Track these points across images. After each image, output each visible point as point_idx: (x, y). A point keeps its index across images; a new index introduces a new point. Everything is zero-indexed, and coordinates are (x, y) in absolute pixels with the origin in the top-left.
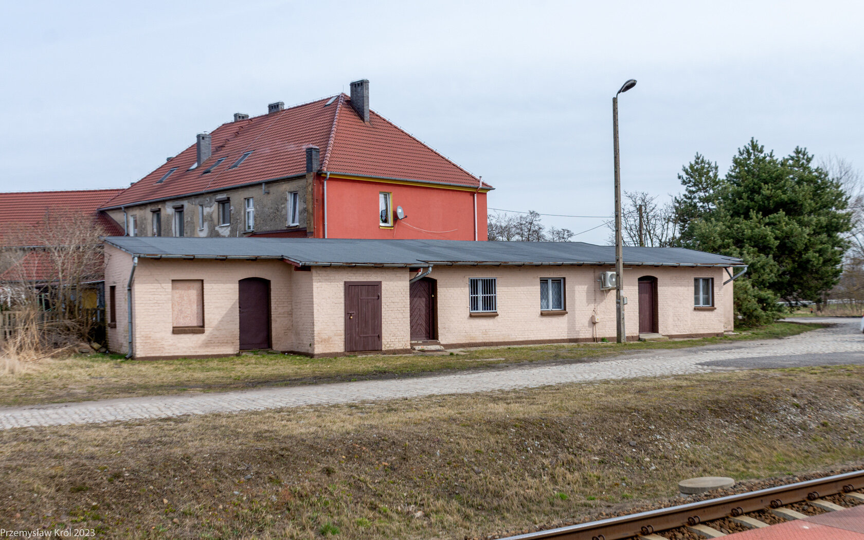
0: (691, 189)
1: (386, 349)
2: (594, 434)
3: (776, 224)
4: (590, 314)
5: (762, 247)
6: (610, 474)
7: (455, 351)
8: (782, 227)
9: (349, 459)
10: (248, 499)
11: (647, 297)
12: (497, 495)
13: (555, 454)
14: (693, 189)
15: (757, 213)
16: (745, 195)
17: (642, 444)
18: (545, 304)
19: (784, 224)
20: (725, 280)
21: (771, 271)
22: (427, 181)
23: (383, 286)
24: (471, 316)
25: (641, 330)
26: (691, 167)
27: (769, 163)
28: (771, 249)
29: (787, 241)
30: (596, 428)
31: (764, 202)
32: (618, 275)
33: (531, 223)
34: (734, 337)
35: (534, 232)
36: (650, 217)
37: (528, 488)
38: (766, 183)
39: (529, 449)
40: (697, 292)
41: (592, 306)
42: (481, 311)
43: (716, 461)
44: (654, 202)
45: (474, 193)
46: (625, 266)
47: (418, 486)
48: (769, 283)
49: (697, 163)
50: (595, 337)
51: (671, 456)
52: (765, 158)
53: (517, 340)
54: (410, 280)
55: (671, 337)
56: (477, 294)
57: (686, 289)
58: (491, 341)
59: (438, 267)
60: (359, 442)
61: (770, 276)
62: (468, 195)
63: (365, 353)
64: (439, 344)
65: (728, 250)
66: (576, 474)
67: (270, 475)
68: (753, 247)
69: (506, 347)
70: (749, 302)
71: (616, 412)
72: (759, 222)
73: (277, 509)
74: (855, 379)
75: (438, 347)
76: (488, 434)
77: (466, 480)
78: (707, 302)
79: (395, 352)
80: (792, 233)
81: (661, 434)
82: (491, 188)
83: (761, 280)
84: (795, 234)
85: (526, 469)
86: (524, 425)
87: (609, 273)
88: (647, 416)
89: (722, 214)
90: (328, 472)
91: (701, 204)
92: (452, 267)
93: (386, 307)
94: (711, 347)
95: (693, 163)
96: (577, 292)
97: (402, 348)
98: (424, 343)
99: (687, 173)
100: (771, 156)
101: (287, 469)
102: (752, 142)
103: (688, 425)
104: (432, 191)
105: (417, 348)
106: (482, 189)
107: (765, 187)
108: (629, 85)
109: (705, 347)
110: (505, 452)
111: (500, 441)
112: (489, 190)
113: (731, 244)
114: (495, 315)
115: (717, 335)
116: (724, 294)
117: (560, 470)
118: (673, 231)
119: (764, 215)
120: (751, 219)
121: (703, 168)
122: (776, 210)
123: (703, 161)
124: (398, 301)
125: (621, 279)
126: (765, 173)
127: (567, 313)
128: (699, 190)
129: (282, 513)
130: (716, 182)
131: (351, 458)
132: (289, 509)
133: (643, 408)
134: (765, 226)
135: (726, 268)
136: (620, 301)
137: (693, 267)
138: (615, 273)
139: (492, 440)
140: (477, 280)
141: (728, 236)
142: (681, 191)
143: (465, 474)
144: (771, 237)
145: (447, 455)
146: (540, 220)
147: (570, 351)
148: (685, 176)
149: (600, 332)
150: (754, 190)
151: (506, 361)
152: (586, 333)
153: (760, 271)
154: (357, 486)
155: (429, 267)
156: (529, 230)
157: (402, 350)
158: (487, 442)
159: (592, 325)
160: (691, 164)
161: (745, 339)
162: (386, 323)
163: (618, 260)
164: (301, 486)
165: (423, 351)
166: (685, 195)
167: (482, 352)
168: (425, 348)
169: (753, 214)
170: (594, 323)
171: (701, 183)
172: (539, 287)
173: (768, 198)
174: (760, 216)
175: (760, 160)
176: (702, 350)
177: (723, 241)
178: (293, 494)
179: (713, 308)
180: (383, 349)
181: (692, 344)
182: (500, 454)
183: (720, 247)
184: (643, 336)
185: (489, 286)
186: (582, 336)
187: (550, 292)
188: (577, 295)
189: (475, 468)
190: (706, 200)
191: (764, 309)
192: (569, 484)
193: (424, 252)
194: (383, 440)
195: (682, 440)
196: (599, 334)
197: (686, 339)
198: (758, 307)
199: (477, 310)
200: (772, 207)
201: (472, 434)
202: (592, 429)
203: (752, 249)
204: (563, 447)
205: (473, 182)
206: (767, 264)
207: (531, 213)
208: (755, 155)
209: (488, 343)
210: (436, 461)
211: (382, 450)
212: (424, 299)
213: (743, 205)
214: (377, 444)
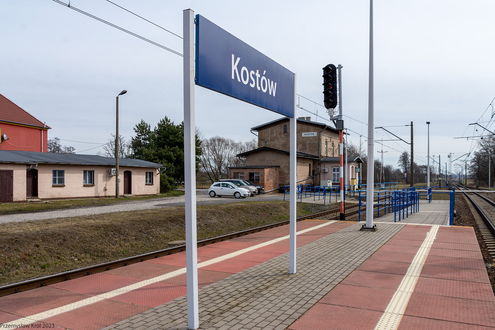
0: (139, 134)
1: (15, 200)
2: (131, 229)
3: (175, 151)
4: (104, 186)
5: (169, 160)
6: (140, 243)
7: (48, 201)
8: (177, 152)
9: (43, 241)
10: (8, 257)
11: (127, 179)
12: (102, 252)
13: (119, 237)
14: (140, 134)
15: (168, 146)
16: (163, 139)
17: (148, 232)
18: (85, 181)
19: (178, 151)
20: (157, 173)
21: (173, 170)
22: (19, 123)
23: (14, 172)
24: (53, 186)
25: (125, 193)
26: (139, 125)
27: (172, 126)
28: (173, 161)
29: (179, 158)
30: (132, 227)
31: (170, 142)
32: (117, 170)
33: (55, 143)
34: (160, 196)
35: (56, 147)
36: (122, 145)
37: (112, 249)
38: (171, 134)
39: (110, 235)
40: (146, 178)
41: (105, 183)
42: (57, 184)
43: (174, 237)
44: (124, 139)
45: (42, 130)
46: (120, 166)
47: (73, 250)
48: (172, 175)
49: (142, 124)
50: (106, 195)
51: (159, 236)
52: (170, 124)
53: (73, 197)
54: (27, 170)
55: (136, 195)
56: (56, 177)
57: (142, 176)
58: (62, 197)
59: (40, 165)
60: (45, 235)
61: (172, 172)
62: (39, 130)
63: (5, 203)
64: (38, 198)
65: (156, 161)
66: (128, 243)
67: (14, 248)
68: (166, 160)
69: (69, 200)
70: (165, 182)
71: (137, 222)
72: (168, 150)
73: (21, 261)
74: (213, 209)
75: (38, 200)
76: (94, 231)
77: (90, 247)
78: (150, 182)
79: (19, 202)
80: (181, 155)
81: (154, 229)
82: (49, 128)
83: (169, 173)
84: (182, 155)
85: (110, 242)
86: (106, 227)
87: (113, 169)
88: (149, 223)
89: (154, 146)
90: (37, 246)
91: (143, 141)
92: (45, 165)
93: (15, 181)
94: (154, 199)
95: (140, 123)
96: (99, 177)
97: (22, 200)
98: (31, 198)
99: (137, 128)
100: (173, 124)
101: (20, 246)
102: (166, 117)
103: (162, 225)
104: (21, 128)
105: (28, 200)
106: (45, 128)
107: (171, 136)
108: (124, 92)
109: (151, 200)
110: (101, 237)
111: (99, 233)
112: (49, 129)
113: (157, 158)
114: (64, 186)
115: (154, 195)
116: (157, 179)
117: (122, 242)
118: (131, 152)
119: (170, 148)
120: (165, 149)
121: (144, 126)
122: (175, 146)
123: (144, 123)
124: (21, 179)
125: (118, 172)
126: (170, 130)
127: (95, 185)
128: (142, 135)
129: (23, 262)
130: (149, 132)
131: (44, 241)
132: (26, 260)
133: (147, 220)
134: (170, 152)
135: (158, 168)
136: (117, 181)
137: (146, 167)
138: (115, 169)
139: (96, 232)
140: (56, 170)
141: (156, 155)
142: (135, 135)
143: (88, 245)
144: (173, 156)
145: (80, 238)
146: (60, 142)
147: (98, 201)
148: (137, 129)
149: (108, 194)
150: (166, 137)
151: (73, 205)
152: (102, 194)
153: (168, 170)
154: (50, 251)
155: (36, 164)
156: (54, 147)
157: (22, 201)
158: (94, 233)
159: (105, 190)
160: (139, 124)
161: (165, 196)
162: (15, 189)
163: (117, 164)
164: (28, 252)
165: (31, 201)
166: (136, 137)
167: (60, 202)
168: (32, 200)
169: (166, 146)
170: (106, 190)
171: (143, 132)
172: (83, 174)
173: (172, 141)
174: (169, 148)
175: (169, 125)
176: (151, 201)
177: (154, 157)
178: (26, 254)
179: (152, 184)
180: (13, 201)
181: (146, 198)
182: (100, 237)
183: (153, 160)
184: (125, 195)
185: (61, 173)
186: (101, 195)
187: (88, 176)
188: (99, 178)
189: (92, 243)
190: (145, 139)
191: (171, 185)
192: (126, 247)
193: (31, 157)
194: (55, 234)
195: (162, 231)
196: (108, 195)
197: (142, 197)
198: (169, 184)
199: (56, 183)
200: (173, 144)
201: (88, 230)
202: (130, 228)
203: (166, 161)
204: (121, 234)
205: (41, 125)
206: (171, 167)
207: (56, 138)
208: (166, 123)
209: (60, 198)
210: (77, 241)
211: (55, 238)
212: (31, 178)
213: (162, 143)
214: (53, 235)
